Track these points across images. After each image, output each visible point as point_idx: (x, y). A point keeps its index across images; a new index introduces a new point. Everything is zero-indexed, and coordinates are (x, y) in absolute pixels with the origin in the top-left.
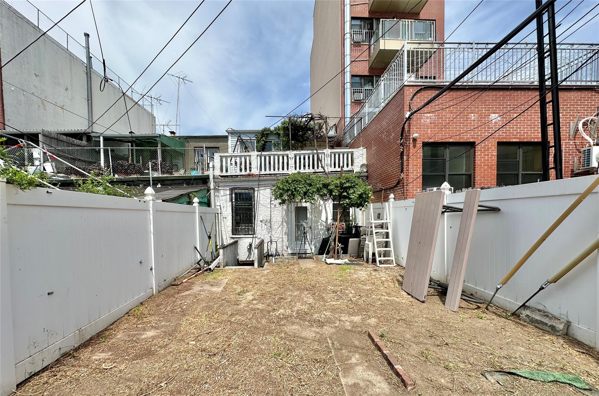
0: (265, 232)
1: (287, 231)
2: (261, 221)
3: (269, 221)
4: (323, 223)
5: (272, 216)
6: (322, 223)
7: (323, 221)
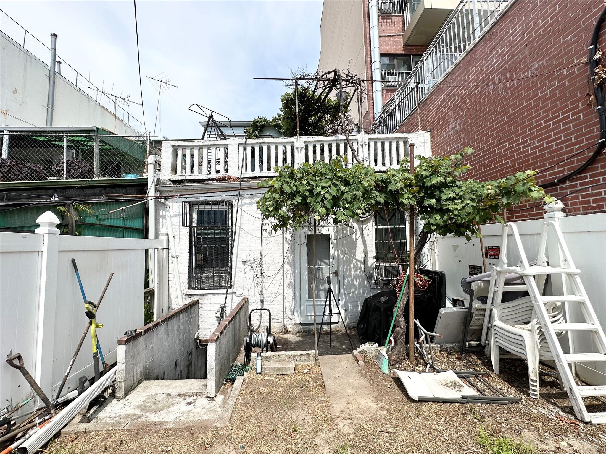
0: (250, 283)
1: (293, 281)
2: (244, 262)
3: (258, 262)
4: (359, 264)
5: (265, 253)
6: (357, 264)
7: (360, 261)
